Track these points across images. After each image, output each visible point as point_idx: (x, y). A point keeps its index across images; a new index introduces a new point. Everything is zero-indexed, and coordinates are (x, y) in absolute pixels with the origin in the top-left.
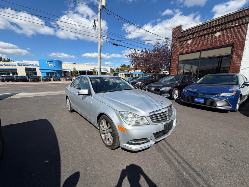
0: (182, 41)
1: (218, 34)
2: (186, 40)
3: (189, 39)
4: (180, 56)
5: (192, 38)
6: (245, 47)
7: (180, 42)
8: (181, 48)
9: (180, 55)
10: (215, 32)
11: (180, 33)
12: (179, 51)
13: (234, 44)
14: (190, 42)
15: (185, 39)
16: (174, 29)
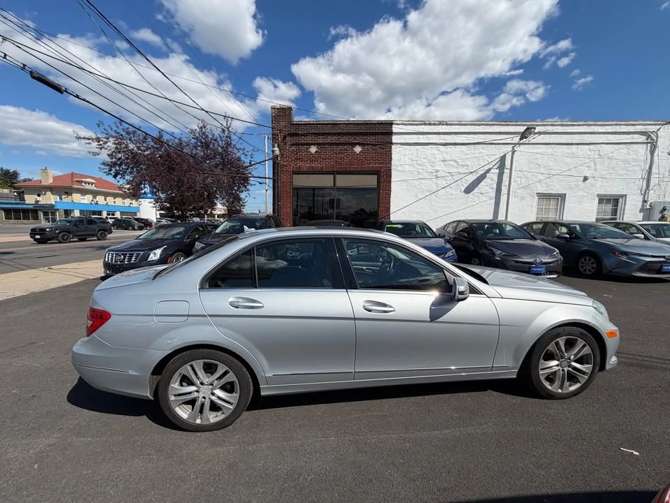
0: (297, 144)
1: (358, 149)
2: (306, 144)
3: (312, 144)
4: (294, 176)
5: (317, 144)
6: (392, 180)
7: (293, 145)
8: (297, 159)
9: (294, 174)
10: (354, 145)
11: (291, 124)
12: (293, 166)
13: (380, 171)
14: (313, 149)
15: (302, 140)
16: (274, 109)
